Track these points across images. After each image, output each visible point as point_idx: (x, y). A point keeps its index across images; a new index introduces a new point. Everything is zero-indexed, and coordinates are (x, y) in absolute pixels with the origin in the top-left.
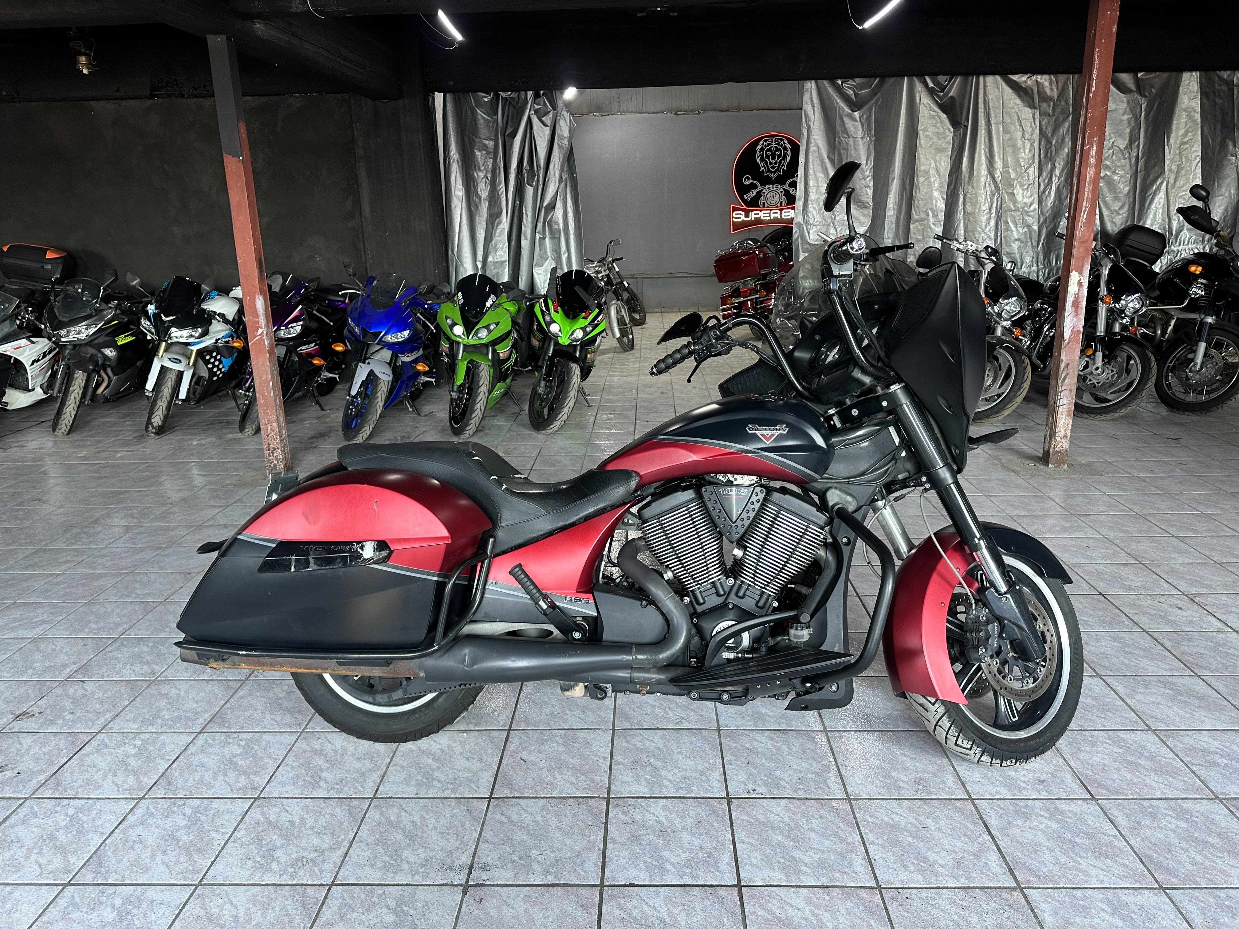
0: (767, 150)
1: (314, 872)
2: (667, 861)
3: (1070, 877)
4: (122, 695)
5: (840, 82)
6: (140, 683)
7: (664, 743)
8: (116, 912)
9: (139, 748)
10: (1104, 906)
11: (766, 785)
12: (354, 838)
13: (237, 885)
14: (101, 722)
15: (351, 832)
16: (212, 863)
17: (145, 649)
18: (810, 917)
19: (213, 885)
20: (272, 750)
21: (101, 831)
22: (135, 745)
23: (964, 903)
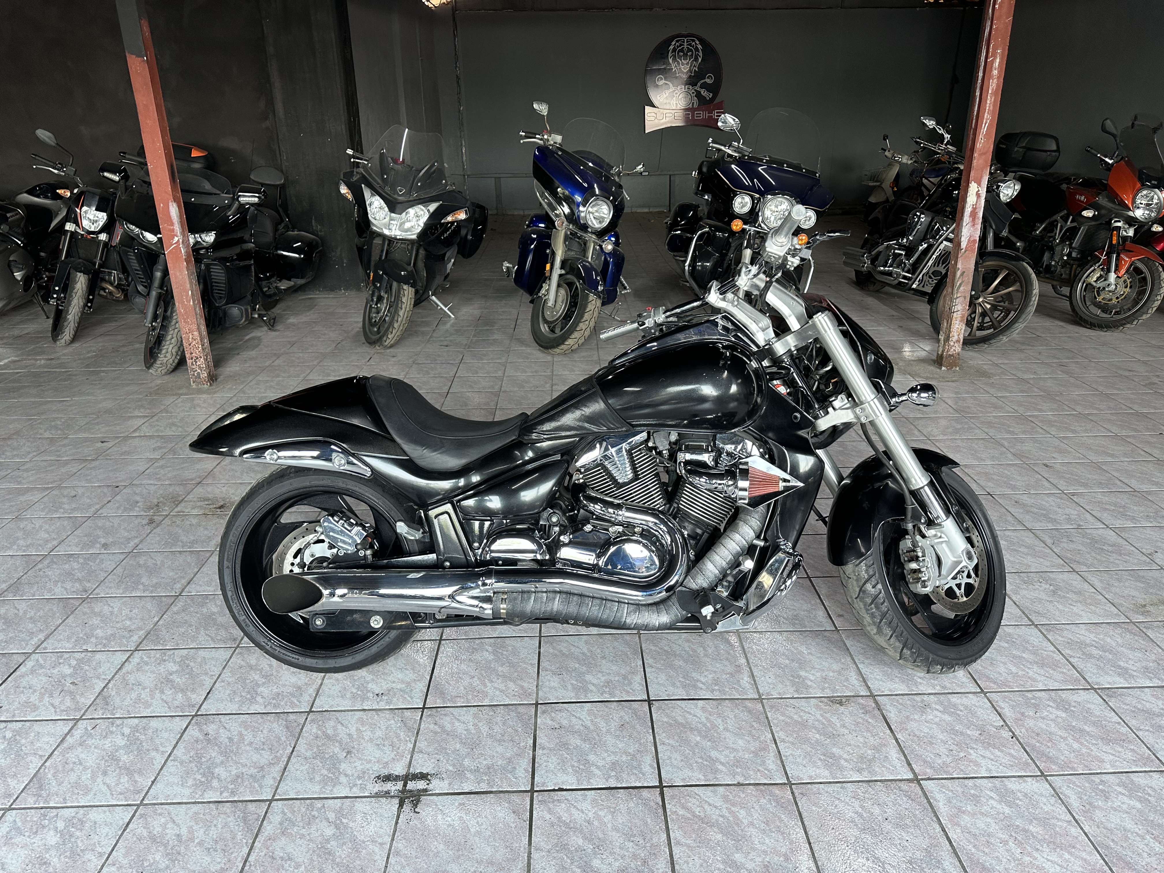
0: (679, 51)
2: (593, 764)
4: (54, 614)
6: (72, 601)
7: (588, 649)
8: (59, 835)
9: (74, 667)
10: (992, 794)
11: (684, 687)
12: (292, 753)
13: (179, 803)
14: (35, 641)
15: (289, 747)
19: (155, 804)
21: (40, 753)
22: (70, 665)
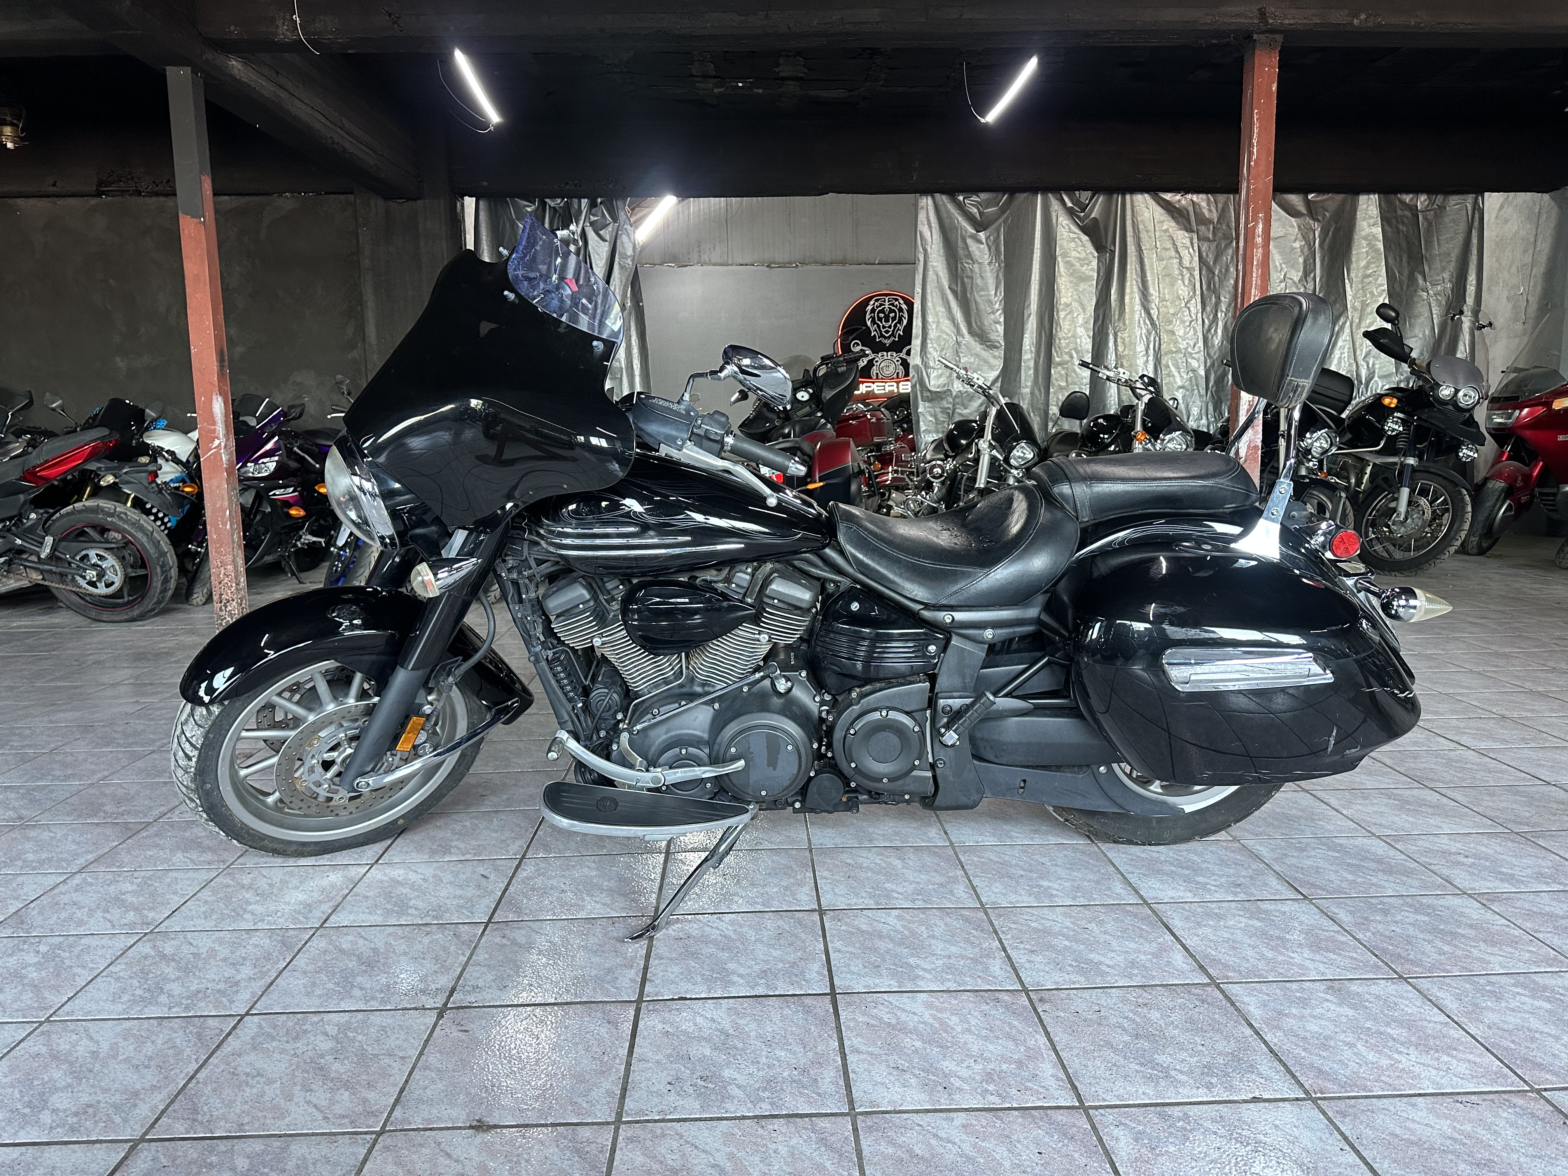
0: (879, 312)
1: (221, 1002)
2: (733, 973)
3: (1282, 971)
5: (961, 198)
10: (1327, 997)
11: (873, 897)
12: (285, 968)
13: (104, 1020)
15: (282, 962)
16: (69, 999)
17: (13, 795)
18: (931, 1021)
19: (67, 1021)
20: (178, 887)
23: (1140, 1000)
